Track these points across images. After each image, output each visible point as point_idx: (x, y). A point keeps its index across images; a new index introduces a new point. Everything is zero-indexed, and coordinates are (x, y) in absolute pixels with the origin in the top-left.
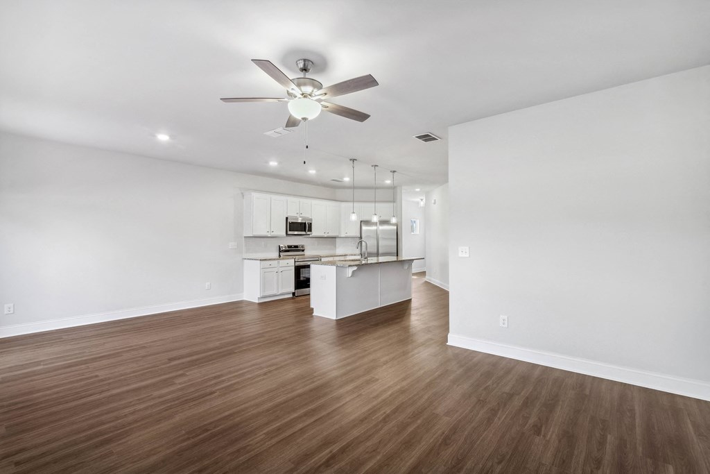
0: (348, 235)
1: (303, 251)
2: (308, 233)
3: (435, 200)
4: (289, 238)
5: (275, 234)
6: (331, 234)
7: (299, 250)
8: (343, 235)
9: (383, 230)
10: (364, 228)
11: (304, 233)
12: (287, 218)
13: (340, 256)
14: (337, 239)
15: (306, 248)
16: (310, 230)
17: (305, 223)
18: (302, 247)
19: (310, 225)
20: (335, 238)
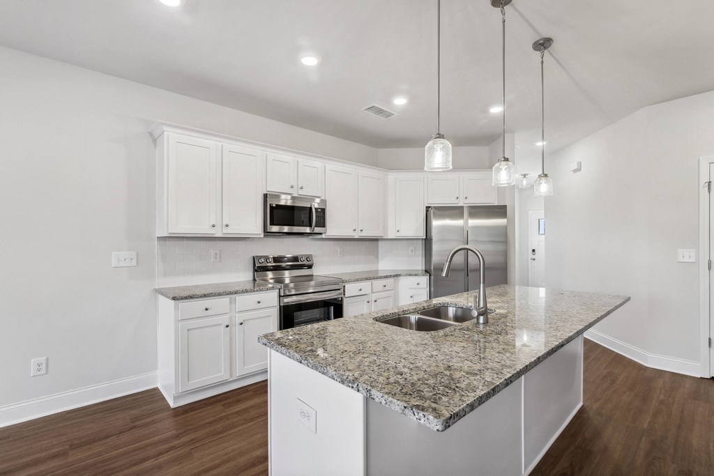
0: (403, 234)
1: (310, 267)
2: (317, 230)
3: (580, 164)
4: (271, 240)
5: (234, 230)
6: (367, 233)
7: (301, 267)
8: (391, 235)
9: (475, 228)
10: (436, 223)
11: (308, 230)
12: (265, 196)
13: (386, 277)
14: (380, 243)
15: (315, 260)
16: (322, 222)
17: (311, 208)
18: (308, 258)
19: (322, 212)
20: (376, 240)
